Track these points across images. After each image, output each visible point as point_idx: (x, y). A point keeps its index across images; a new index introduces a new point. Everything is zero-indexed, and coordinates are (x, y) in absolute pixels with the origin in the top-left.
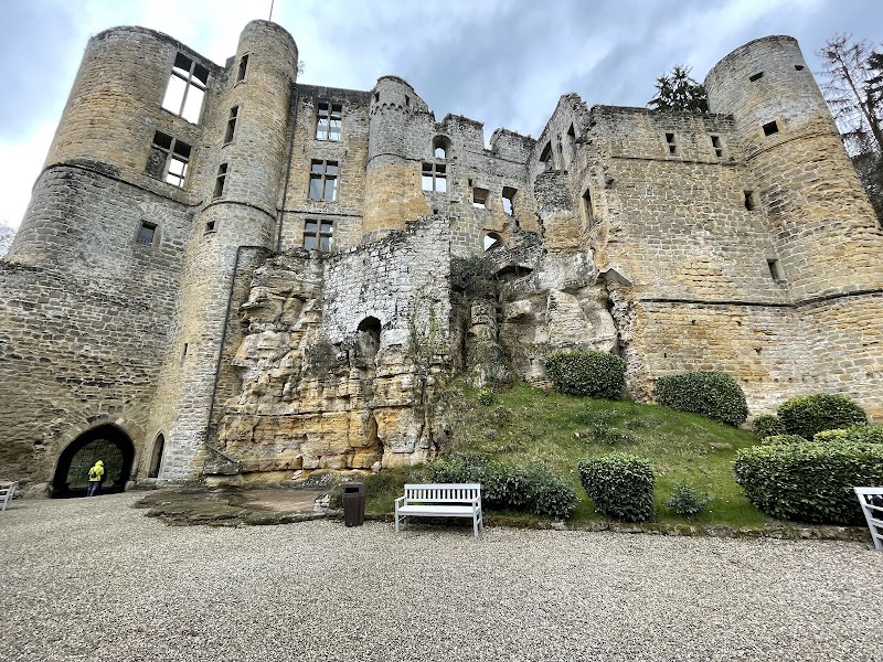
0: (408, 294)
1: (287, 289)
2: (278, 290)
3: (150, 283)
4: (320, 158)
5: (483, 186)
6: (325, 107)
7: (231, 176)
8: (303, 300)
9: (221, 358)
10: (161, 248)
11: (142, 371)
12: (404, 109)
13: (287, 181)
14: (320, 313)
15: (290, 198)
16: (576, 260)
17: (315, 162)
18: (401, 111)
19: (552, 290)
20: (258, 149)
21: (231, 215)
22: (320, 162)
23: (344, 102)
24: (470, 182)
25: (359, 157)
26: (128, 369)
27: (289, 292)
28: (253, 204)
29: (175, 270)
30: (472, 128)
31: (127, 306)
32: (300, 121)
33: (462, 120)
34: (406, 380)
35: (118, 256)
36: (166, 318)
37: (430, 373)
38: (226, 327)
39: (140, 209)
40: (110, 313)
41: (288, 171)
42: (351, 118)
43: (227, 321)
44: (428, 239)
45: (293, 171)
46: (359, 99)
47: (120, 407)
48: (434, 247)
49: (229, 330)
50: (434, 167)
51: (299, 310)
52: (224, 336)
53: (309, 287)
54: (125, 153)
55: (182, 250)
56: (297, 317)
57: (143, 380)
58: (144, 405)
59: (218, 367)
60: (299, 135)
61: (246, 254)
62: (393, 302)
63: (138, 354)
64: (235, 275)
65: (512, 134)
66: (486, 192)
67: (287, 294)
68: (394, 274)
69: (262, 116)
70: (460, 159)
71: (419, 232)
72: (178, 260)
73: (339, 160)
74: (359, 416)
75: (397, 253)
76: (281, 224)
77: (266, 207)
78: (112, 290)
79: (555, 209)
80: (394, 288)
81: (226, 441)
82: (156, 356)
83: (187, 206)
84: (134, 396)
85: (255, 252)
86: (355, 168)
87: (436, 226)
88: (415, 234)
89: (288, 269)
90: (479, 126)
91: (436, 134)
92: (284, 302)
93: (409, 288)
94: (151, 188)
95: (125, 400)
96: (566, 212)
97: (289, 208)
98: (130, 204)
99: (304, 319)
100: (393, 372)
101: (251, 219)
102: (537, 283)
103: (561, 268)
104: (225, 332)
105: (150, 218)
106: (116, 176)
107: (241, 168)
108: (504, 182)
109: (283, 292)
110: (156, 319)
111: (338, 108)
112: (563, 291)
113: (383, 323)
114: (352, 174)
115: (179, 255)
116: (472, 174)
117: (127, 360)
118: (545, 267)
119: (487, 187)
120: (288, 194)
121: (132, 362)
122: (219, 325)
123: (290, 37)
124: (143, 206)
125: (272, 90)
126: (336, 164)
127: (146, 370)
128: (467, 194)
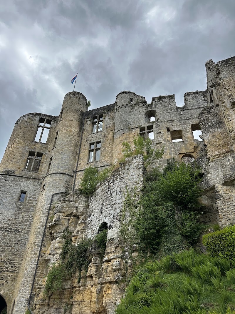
0: (120, 205)
1: (70, 212)
2: (66, 213)
3: (21, 219)
4: (93, 142)
5: (176, 128)
6: (95, 118)
7: (53, 161)
8: (78, 217)
9: (40, 254)
10: (27, 201)
11: (14, 264)
12: (129, 105)
13: (79, 157)
14: (85, 223)
15: (80, 165)
16: (229, 160)
17: (91, 144)
18: (127, 106)
19: (217, 185)
20: (64, 147)
21: (51, 179)
22: (93, 144)
23: (104, 112)
24: (168, 129)
25: (111, 135)
26: (8, 263)
27: (71, 214)
28: (61, 172)
29: (32, 211)
30: (167, 100)
31: (11, 232)
32: (85, 128)
33: (160, 98)
34: (116, 262)
35: (10, 209)
36: (26, 235)
37: (131, 257)
38: (43, 238)
39: (20, 186)
40: (5, 236)
41: (79, 152)
42: (107, 119)
43: (44, 234)
44: (131, 170)
45: (81, 152)
46: (110, 108)
47: (3, 284)
48: (134, 173)
49: (45, 239)
50: (146, 128)
51: (76, 223)
52: (42, 242)
53: (81, 210)
54: (17, 164)
55: (36, 201)
56: (75, 227)
57: (13, 269)
58: (13, 283)
59: (38, 260)
60: (85, 134)
61: (56, 197)
62: (112, 211)
63: (13, 255)
64: (50, 209)
65: (194, 93)
66: (180, 132)
67: (70, 215)
68: (114, 194)
69: (67, 131)
70: (161, 119)
71: (126, 167)
72: (34, 206)
73: (101, 140)
74: (95, 290)
75: (116, 182)
76: (75, 178)
77: (68, 172)
78: (6, 225)
79: (211, 130)
80: (113, 203)
81: (36, 305)
82: (20, 256)
83: (39, 179)
84: (9, 278)
85: (60, 195)
86: (109, 141)
87: (135, 162)
88: (124, 169)
89: (71, 202)
90: (172, 97)
91: (146, 111)
92: (69, 220)
93: (121, 201)
94: (26, 176)
95: (5, 280)
96: (219, 130)
97: (79, 169)
98: (17, 185)
99: (78, 228)
100: (110, 258)
101: (60, 180)
102: (207, 182)
103: (220, 169)
104: (43, 240)
105: (24, 189)
106: (13, 174)
107: (58, 157)
108: (191, 122)
109: (69, 214)
110: (22, 236)
111: (101, 116)
112: (223, 184)
113: (108, 225)
114: (107, 145)
115: (34, 203)
116: (169, 125)
117: (8, 259)
118: (210, 170)
119: (180, 129)
120: (79, 163)
121: (10, 260)
122: (41, 237)
123: (81, 94)
124: (22, 184)
125: (72, 119)
126: (100, 142)
127: (15, 264)
128: (166, 136)
